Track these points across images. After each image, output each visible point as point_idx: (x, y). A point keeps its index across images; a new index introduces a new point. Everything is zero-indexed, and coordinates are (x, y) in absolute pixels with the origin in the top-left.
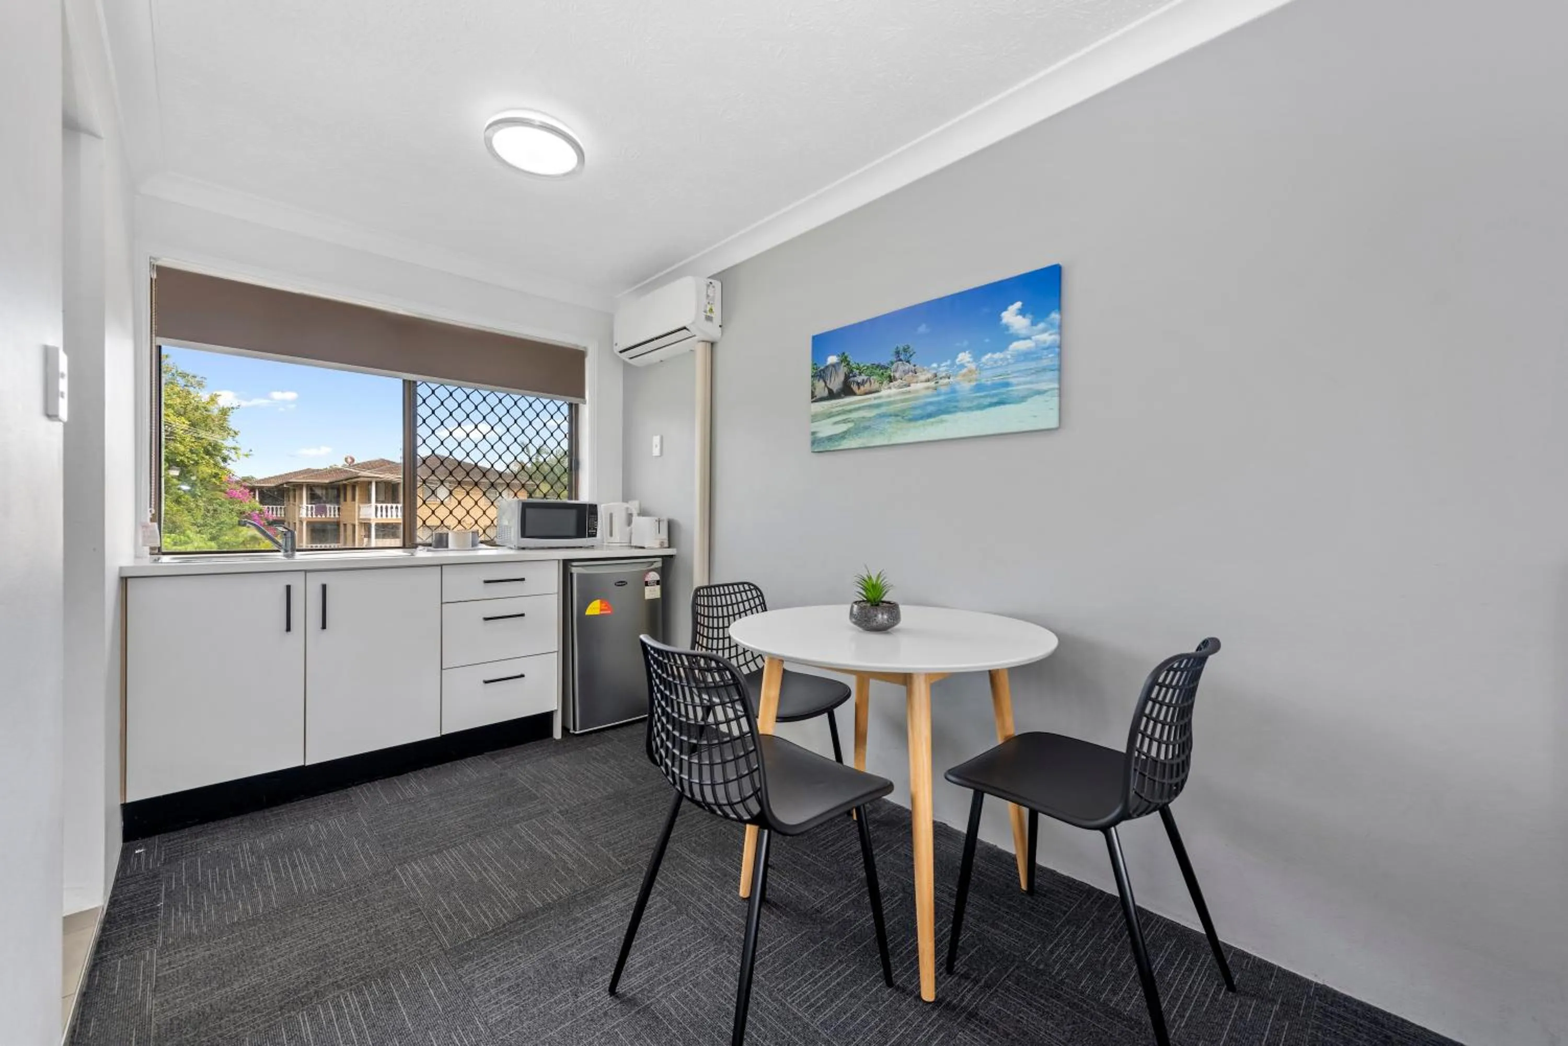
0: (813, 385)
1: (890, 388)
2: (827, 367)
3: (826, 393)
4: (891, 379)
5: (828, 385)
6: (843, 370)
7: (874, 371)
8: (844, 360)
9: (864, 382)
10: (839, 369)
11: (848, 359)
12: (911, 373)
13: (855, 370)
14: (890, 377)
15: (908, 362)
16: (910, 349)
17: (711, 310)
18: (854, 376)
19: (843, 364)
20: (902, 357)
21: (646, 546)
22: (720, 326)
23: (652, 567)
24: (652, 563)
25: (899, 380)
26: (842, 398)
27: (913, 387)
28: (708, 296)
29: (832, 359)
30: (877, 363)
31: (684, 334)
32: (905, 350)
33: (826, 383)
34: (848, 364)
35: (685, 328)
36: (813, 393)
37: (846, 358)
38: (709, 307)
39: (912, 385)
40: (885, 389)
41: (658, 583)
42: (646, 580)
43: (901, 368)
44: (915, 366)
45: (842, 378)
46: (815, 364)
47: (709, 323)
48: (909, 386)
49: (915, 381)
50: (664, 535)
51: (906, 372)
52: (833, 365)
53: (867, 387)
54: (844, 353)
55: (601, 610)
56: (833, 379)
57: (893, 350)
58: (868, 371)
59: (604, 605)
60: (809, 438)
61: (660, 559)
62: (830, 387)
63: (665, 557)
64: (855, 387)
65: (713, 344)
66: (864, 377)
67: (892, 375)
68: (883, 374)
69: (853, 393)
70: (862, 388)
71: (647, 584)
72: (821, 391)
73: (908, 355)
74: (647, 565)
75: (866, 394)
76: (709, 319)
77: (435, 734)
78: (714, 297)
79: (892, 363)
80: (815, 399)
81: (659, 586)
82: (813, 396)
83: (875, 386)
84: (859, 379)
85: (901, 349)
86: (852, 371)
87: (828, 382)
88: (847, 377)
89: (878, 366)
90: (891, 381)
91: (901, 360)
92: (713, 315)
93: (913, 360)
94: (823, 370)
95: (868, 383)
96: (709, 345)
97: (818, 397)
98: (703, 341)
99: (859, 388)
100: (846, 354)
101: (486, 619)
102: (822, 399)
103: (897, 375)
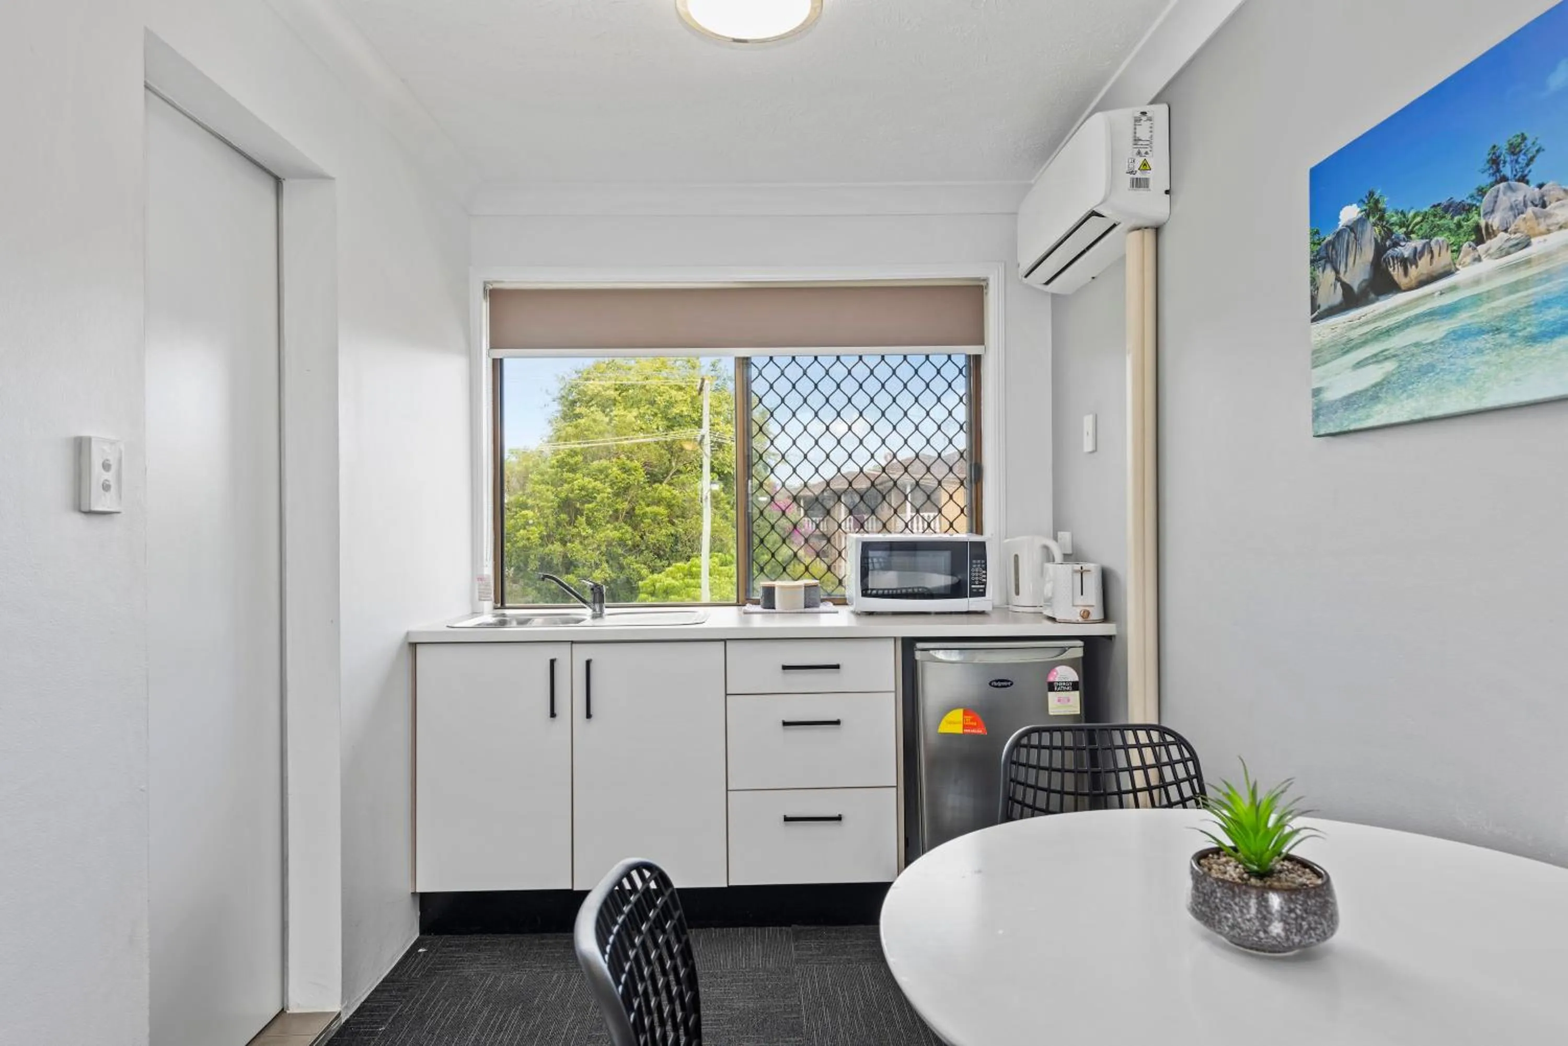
0: (1313, 281)
1: (1478, 259)
2: (1339, 235)
3: (1337, 297)
4: (1481, 235)
5: (1342, 275)
6: (1371, 233)
7: (1438, 222)
8: (1374, 209)
9: (1417, 255)
10: (1362, 233)
11: (1381, 206)
12: (1530, 210)
13: (1396, 228)
14: (1477, 229)
15: (1523, 179)
16: (1529, 142)
17: (1145, 166)
18: (1396, 244)
19: (1372, 220)
20: (1507, 170)
21: (1058, 618)
22: (1167, 192)
23: (1064, 657)
24: (1064, 650)
25: (1502, 236)
26: (1372, 302)
27: (1538, 246)
28: (1136, 140)
29: (1350, 213)
30: (1444, 201)
31: (1095, 227)
32: (1514, 150)
33: (1337, 272)
34: (1381, 218)
35: (1094, 214)
36: (1313, 299)
37: (1377, 202)
38: (1139, 161)
39: (1534, 240)
40: (1464, 265)
41: (1075, 686)
42: (1051, 679)
43: (1505, 200)
44: (1540, 186)
45: (1369, 253)
46: (1317, 233)
47: (1142, 192)
48: (1528, 245)
49: (1542, 228)
50: (1092, 597)
51: (1517, 210)
52: (1352, 228)
53: (1423, 266)
54: (1371, 194)
55: (965, 727)
56: (1351, 260)
57: (1485, 155)
58: (1426, 226)
59: (969, 718)
60: (1307, 406)
61: (1080, 643)
62: (1346, 279)
63: (1090, 642)
64: (1396, 273)
65: (1157, 230)
66: (1417, 242)
67: (1483, 223)
68: (1459, 226)
69: (1393, 287)
70: (1413, 271)
71: (1051, 687)
72: (1331, 295)
73: (1522, 159)
74: (1057, 652)
75: (1421, 284)
76: (1139, 184)
77: (720, 882)
78: (1150, 141)
79: (1482, 192)
80: (1319, 314)
81: (1077, 693)
82: (1314, 306)
83: (1443, 259)
84: (1406, 250)
85: (1504, 146)
86: (1389, 233)
87: (1342, 269)
88: (1380, 250)
89: (1446, 209)
90: (1480, 241)
91: (1504, 179)
92: (1148, 175)
93: (1535, 172)
94: (1332, 243)
95: (1426, 257)
96: (1149, 236)
97: (1323, 308)
98: (1139, 229)
99: (1406, 273)
100: (1376, 196)
101: (785, 724)
102: (1332, 311)
103: (1495, 221)
